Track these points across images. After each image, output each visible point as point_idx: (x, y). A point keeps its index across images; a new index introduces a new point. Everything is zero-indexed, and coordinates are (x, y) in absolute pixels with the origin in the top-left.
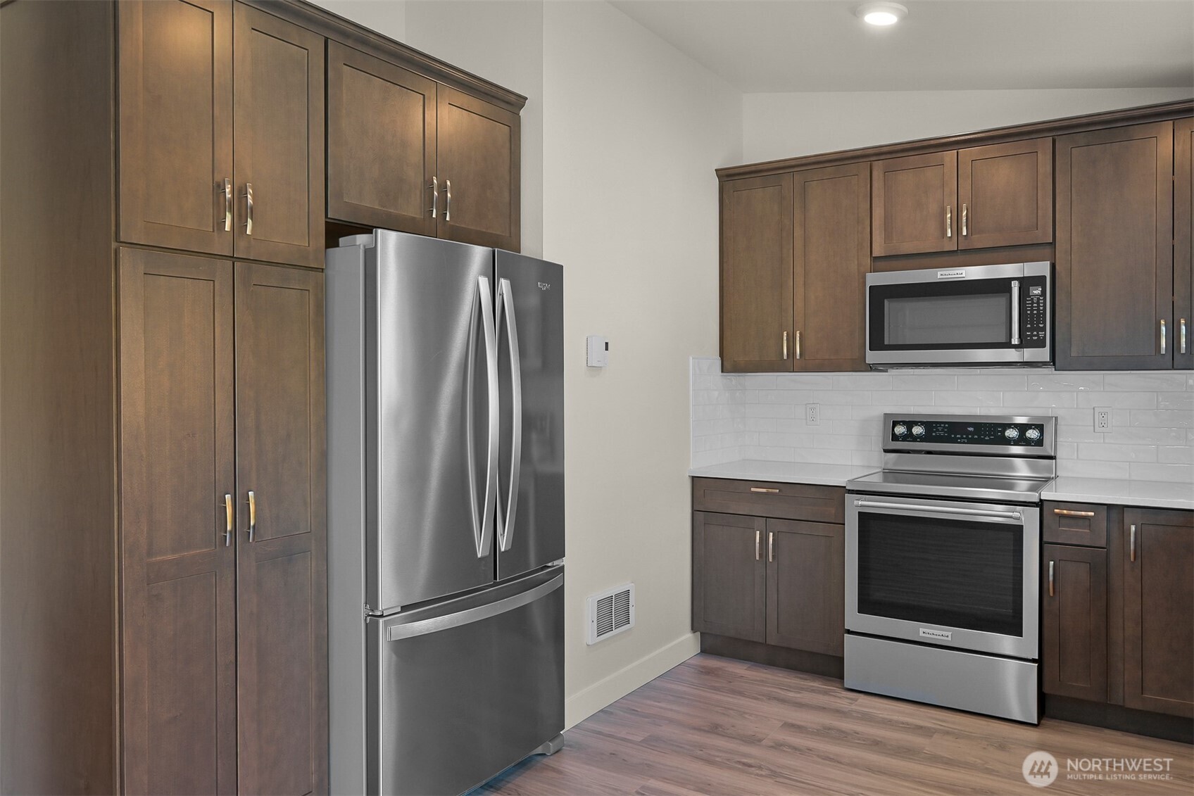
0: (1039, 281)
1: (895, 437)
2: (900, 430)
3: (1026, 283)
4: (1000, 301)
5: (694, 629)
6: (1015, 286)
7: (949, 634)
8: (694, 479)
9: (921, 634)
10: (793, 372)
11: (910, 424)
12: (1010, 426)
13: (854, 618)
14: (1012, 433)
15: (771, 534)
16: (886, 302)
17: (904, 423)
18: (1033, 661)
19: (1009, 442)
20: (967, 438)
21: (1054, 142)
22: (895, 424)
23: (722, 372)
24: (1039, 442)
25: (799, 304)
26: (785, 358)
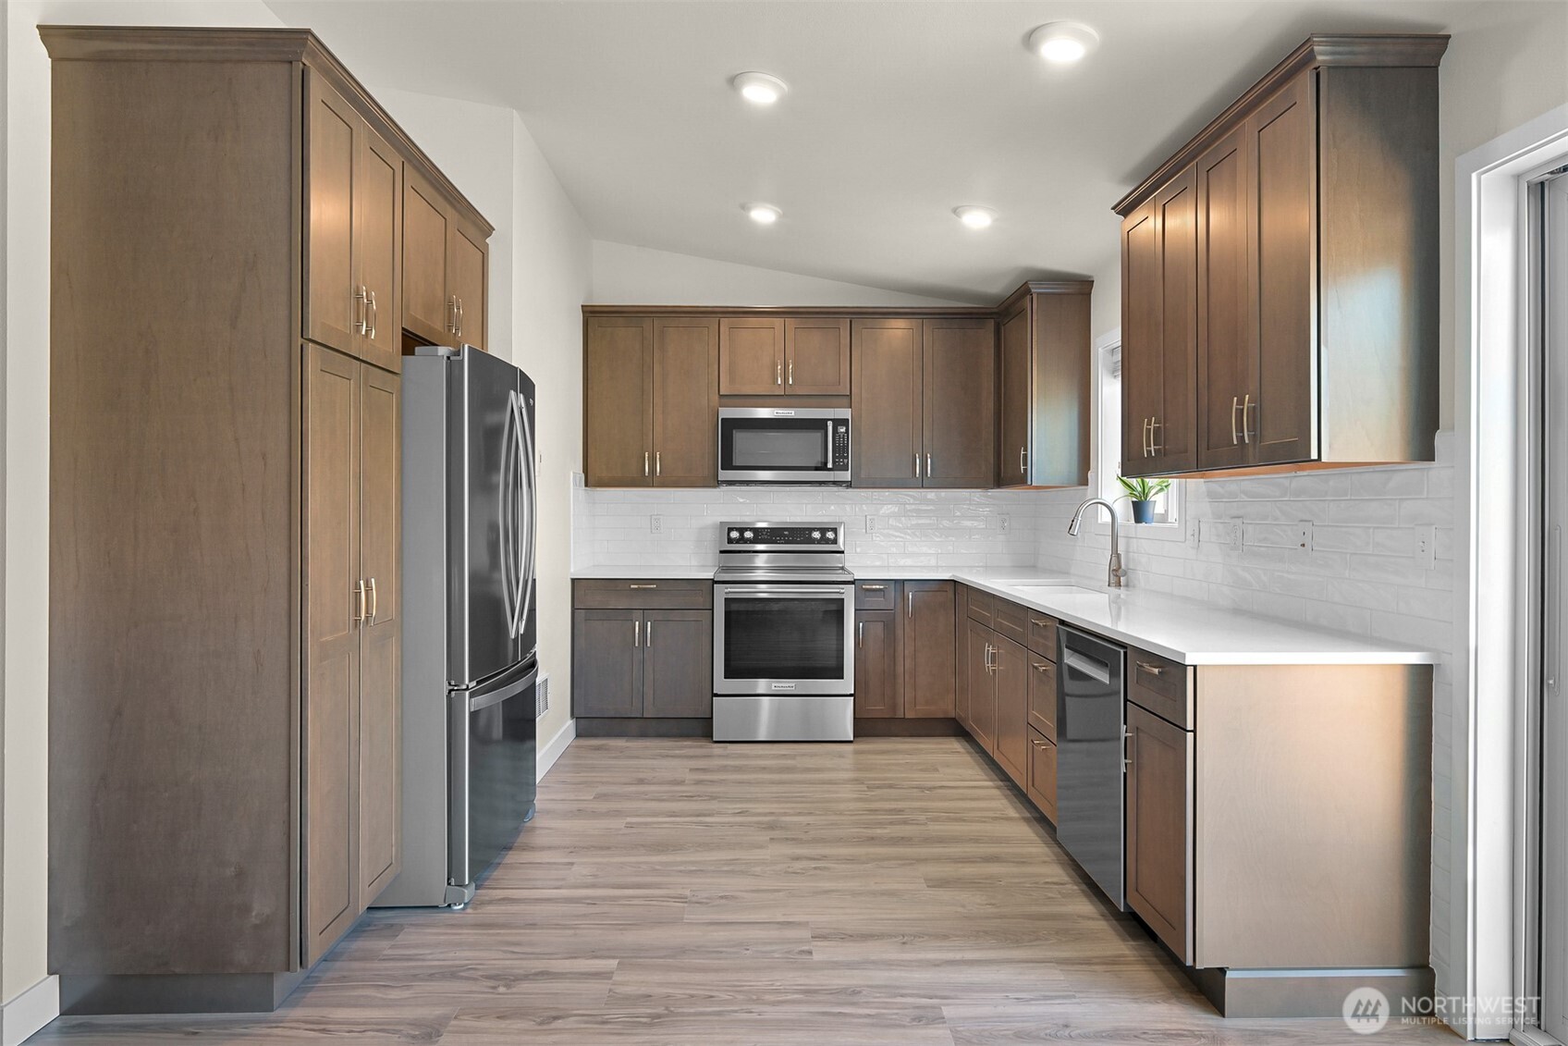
0: (844, 422)
1: (730, 541)
2: (735, 535)
3: (838, 422)
4: (818, 435)
5: (572, 715)
6: (830, 424)
7: (793, 685)
8: (573, 580)
9: (773, 688)
10: (653, 486)
11: (741, 531)
12: (814, 529)
13: (722, 684)
14: (816, 535)
15: (649, 623)
16: (734, 432)
17: (737, 529)
18: (851, 695)
19: (813, 541)
20: (784, 539)
21: (851, 322)
22: (730, 530)
23: (586, 485)
24: (835, 541)
25: (658, 429)
26: (647, 474)
